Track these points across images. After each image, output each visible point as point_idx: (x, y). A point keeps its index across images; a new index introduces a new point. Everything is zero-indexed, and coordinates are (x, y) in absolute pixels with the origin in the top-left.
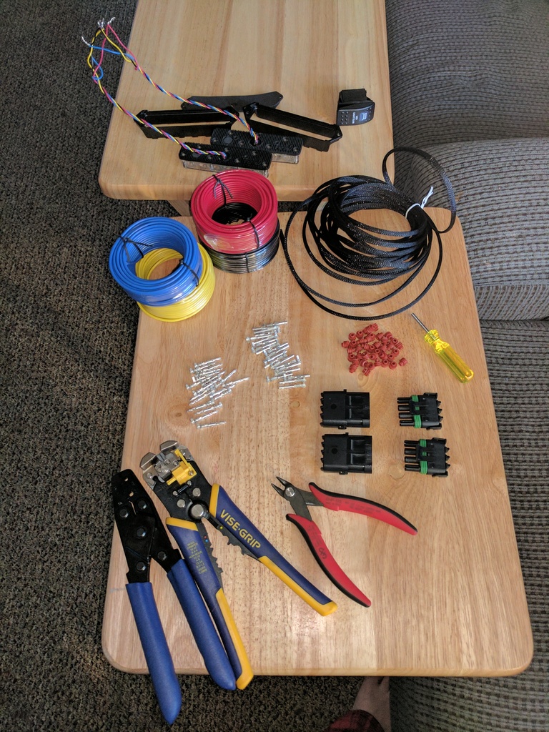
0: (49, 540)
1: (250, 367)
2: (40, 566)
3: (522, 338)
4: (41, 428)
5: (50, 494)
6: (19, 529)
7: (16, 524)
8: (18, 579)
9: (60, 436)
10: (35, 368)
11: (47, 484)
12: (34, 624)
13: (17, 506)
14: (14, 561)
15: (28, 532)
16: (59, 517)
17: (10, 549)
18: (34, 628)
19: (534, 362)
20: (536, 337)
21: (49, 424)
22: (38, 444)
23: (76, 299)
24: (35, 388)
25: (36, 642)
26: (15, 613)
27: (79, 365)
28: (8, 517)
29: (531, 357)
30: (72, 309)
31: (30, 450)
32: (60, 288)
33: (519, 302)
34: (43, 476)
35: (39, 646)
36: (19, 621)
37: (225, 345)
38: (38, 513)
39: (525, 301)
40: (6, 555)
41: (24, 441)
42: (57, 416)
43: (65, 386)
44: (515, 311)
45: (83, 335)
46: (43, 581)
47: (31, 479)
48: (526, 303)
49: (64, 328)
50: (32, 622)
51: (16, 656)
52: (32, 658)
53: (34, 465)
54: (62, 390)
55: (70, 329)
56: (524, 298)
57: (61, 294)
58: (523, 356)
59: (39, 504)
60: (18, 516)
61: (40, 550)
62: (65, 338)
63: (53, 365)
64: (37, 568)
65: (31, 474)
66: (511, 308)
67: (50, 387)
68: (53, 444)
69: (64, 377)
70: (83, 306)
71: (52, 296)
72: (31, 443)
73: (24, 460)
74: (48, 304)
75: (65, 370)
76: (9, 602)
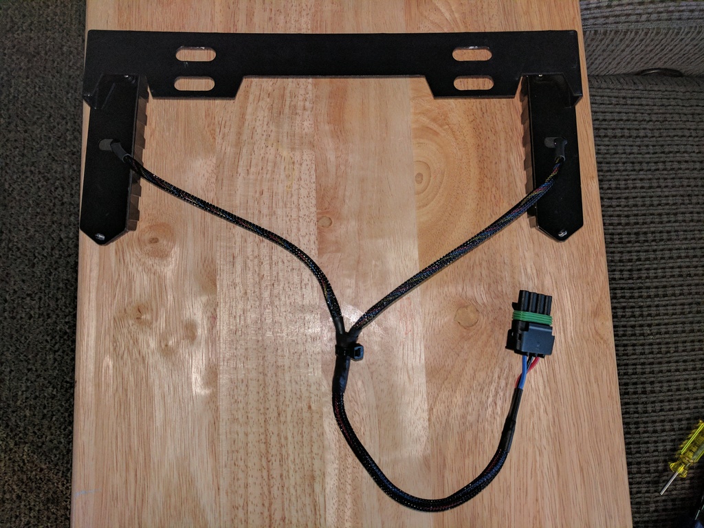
0: (58, 328)
1: (257, 165)
2: (51, 356)
3: (614, 101)
4: (31, 202)
5: (51, 278)
6: (21, 318)
7: (17, 312)
8: (29, 370)
9: (56, 211)
10: (12, 126)
11: (46, 267)
12: (53, 415)
13: (15, 292)
14: (21, 351)
15: (32, 321)
16: (65, 303)
17: (14, 340)
18: (54, 419)
19: (626, 133)
20: (632, 98)
21: (40, 196)
22: (29, 220)
23: (52, 36)
24: (16, 152)
25: (58, 433)
26: (31, 405)
27: (67, 123)
28: (6, 304)
29: (623, 126)
30: (50, 50)
31: (21, 227)
32: (30, 21)
33: (619, 52)
34: (39, 257)
35: (63, 436)
36: (36, 413)
37: (218, 130)
38: (40, 299)
39: (628, 50)
40: (11, 346)
41: (11, 217)
42: (49, 186)
43: (53, 150)
44: (610, 63)
45: (68, 84)
46: (57, 371)
47: (27, 262)
48: (628, 53)
49: (41, 75)
50: (50, 413)
51: (38, 446)
52: (57, 448)
53: (28, 245)
54: (50, 154)
55: (50, 77)
56: (628, 46)
57: (31, 30)
58: (613, 124)
59: (41, 289)
60: (18, 303)
61: (49, 339)
62: (45, 89)
63: (35, 123)
64: (48, 358)
65: (26, 255)
66: (606, 60)
67: (34, 151)
68: (48, 220)
69: (50, 138)
70: (63, 46)
71: (19, 32)
72: (21, 219)
73: (16, 240)
74: (15, 42)
75: (51, 129)
76: (22, 394)
